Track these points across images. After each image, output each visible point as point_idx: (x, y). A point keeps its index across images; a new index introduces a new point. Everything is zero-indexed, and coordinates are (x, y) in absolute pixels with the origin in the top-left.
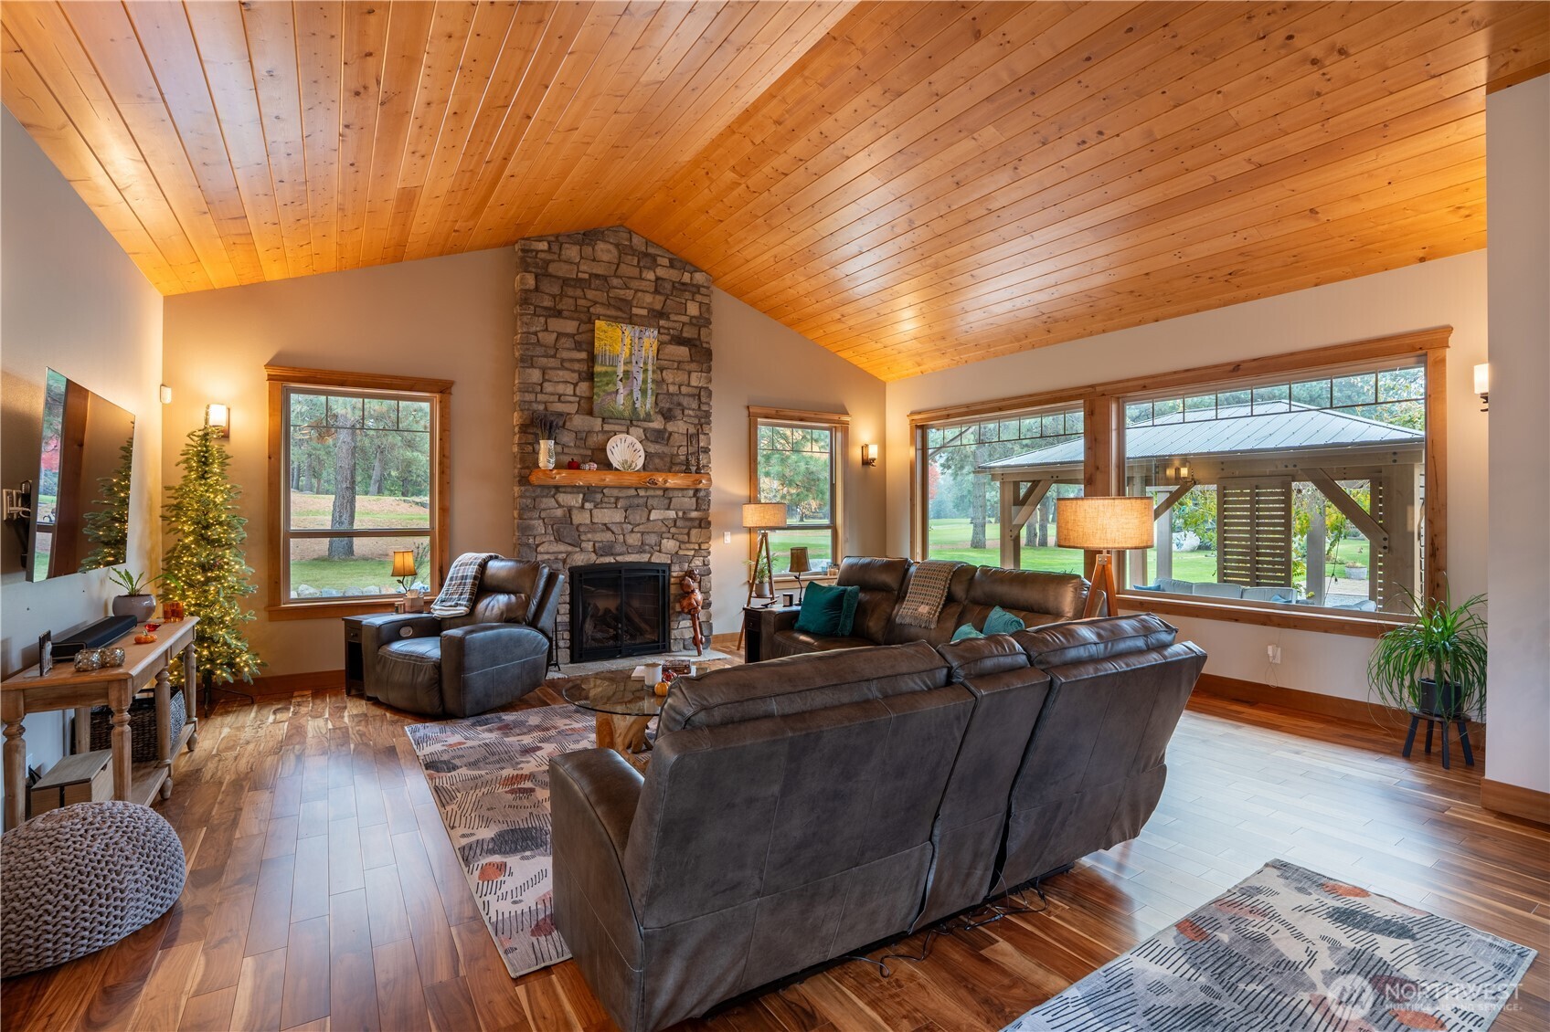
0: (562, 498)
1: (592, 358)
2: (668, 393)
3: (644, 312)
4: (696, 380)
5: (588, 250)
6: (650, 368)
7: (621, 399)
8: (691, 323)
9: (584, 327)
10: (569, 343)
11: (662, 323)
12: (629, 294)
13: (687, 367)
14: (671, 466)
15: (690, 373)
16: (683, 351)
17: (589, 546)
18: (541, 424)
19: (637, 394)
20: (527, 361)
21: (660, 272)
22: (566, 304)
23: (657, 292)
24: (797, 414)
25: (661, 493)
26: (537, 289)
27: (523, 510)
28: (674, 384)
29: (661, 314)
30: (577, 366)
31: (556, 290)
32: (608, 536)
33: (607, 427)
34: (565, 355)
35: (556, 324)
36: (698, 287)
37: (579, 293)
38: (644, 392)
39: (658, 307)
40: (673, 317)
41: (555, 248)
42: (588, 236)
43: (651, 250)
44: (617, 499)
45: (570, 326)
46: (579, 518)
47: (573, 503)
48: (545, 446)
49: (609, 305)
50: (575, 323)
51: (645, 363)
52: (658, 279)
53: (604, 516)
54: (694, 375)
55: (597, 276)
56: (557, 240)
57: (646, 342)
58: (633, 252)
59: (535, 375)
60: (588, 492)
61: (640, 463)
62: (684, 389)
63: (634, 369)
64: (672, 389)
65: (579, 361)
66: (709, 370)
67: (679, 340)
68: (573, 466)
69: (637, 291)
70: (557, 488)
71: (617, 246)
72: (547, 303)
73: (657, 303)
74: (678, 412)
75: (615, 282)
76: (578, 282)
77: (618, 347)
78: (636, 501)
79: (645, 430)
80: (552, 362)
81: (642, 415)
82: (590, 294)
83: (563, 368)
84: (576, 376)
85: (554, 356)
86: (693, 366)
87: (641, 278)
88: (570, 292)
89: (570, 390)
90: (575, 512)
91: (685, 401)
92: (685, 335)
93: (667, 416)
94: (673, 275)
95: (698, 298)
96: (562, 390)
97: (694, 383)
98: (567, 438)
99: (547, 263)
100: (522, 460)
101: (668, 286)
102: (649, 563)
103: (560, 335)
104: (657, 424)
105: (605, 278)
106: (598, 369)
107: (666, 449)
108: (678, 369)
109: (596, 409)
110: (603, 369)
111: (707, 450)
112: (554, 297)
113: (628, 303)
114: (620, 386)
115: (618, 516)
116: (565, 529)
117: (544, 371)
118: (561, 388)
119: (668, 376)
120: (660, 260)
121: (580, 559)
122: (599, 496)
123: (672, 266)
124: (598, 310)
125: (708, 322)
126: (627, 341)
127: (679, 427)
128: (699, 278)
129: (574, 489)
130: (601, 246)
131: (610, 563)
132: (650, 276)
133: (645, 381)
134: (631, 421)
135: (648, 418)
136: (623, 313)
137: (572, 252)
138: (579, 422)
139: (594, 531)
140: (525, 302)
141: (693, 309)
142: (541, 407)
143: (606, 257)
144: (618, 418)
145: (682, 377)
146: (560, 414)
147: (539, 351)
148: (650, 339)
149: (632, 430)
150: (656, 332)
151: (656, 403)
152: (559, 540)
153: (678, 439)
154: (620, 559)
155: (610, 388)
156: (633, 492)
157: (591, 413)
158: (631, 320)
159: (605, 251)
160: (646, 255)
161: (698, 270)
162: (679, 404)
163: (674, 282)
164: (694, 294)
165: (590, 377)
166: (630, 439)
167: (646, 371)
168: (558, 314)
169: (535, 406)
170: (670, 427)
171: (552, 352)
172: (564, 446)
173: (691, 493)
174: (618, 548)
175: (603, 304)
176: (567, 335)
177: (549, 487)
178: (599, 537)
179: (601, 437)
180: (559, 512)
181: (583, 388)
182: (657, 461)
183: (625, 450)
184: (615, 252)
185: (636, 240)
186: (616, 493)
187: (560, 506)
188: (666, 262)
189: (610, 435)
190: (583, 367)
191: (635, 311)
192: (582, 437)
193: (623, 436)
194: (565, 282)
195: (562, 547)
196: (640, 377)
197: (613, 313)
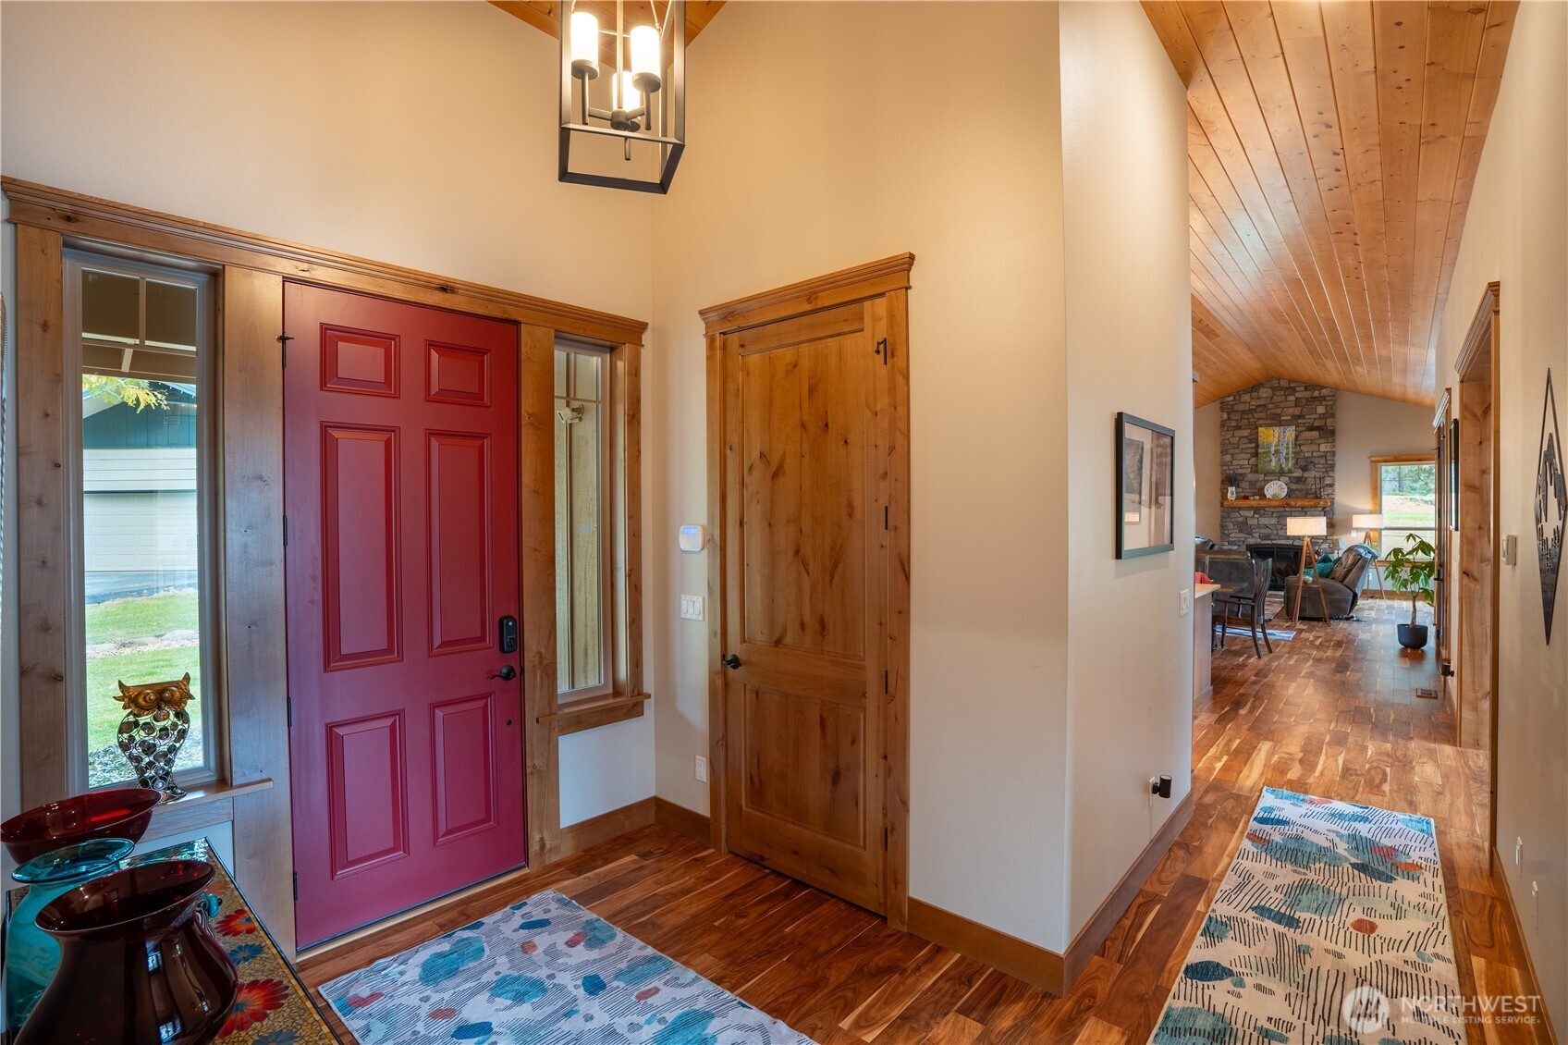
0: (1241, 512)
1: (1257, 446)
2: (1305, 457)
3: (1289, 418)
4: (1323, 448)
5: (1255, 394)
6: (1290, 446)
7: (1273, 464)
8: (1320, 418)
9: (1253, 432)
10: (1246, 440)
11: (1300, 421)
12: (1279, 411)
13: (1317, 442)
14: (1307, 494)
15: (1319, 445)
16: (1315, 434)
17: (1257, 535)
18: (1230, 480)
19: (1283, 460)
20: (1224, 452)
21: (1298, 395)
22: (1245, 422)
23: (1296, 405)
24: (1413, 457)
25: (1300, 509)
26: (1229, 419)
27: (1223, 518)
28: (1308, 452)
29: (1300, 417)
30: (1250, 451)
31: (1238, 417)
32: (1268, 531)
33: (1266, 478)
34: (1243, 446)
35: (1239, 433)
36: (1324, 397)
37: (1250, 416)
38: (1287, 459)
39: (1297, 413)
40: (1307, 417)
41: (1237, 398)
42: (1254, 387)
43: (1292, 385)
44: (1273, 512)
45: (1246, 433)
46: (1250, 522)
47: (1248, 515)
48: (1232, 489)
49: (1267, 419)
50: (1249, 431)
51: (1287, 444)
52: (1297, 398)
53: (1264, 521)
54: (1322, 446)
55: (1260, 406)
56: (1238, 394)
57: (1288, 434)
58: (1281, 388)
59: (1228, 458)
60: (1256, 510)
61: (1284, 495)
62: (1315, 454)
63: (1281, 448)
64: (1307, 455)
65: (1250, 448)
66: (1333, 442)
67: (1311, 428)
68: (1246, 498)
69: (1283, 408)
70: (1240, 508)
71: (1271, 388)
72: (1234, 424)
73: (1297, 411)
74: (1311, 466)
75: (1270, 406)
76: (1250, 411)
77: (1271, 439)
78: (1285, 514)
79: (1290, 478)
80: (1236, 451)
81: (1286, 470)
82: (1256, 415)
83: (1243, 453)
84: (1249, 455)
85: (1238, 448)
86: (1322, 441)
87: (1286, 401)
88: (1245, 416)
89: (1246, 462)
90: (1248, 519)
91: (1316, 460)
92: (1315, 425)
93: (1305, 469)
94: (1308, 394)
95: (1324, 403)
96: (1242, 463)
97: (1322, 449)
98: (1244, 485)
99: (1233, 406)
100: (1222, 496)
101: (1304, 401)
102: (1293, 545)
103: (1241, 438)
104: (1298, 474)
105: (1264, 406)
106: (1260, 451)
107: (1303, 487)
108: (1311, 443)
109: (1259, 470)
110: (1263, 451)
111: (1332, 485)
112: (1237, 421)
113: (1279, 415)
114: (1273, 457)
115: (1273, 521)
116: (1243, 527)
117: (1233, 455)
118: (1241, 462)
119: (1304, 448)
120: (1298, 389)
121: (1251, 541)
122: (1262, 512)
123: (1306, 390)
124: (1261, 422)
125: (1333, 415)
126: (1277, 435)
127: (1310, 474)
128: (1324, 392)
129: (1250, 508)
130: (1262, 390)
131: (1268, 544)
132: (1293, 398)
133: (1287, 454)
134: (1280, 473)
135: (1290, 471)
136: (1276, 421)
137: (1246, 398)
138: (1251, 477)
139: (1259, 528)
140: (1222, 425)
141: (1321, 410)
142: (1232, 472)
143: (1265, 395)
144: (1273, 473)
145: (1314, 447)
146: (1241, 474)
147: (1230, 446)
148: (1290, 432)
149: (1281, 478)
150: (1294, 428)
151: (1297, 463)
152: (1241, 531)
153: (1311, 481)
154: (1274, 542)
155: (1267, 459)
156: (1282, 509)
157: (1257, 472)
158: (1280, 424)
159: (1265, 392)
160: (1289, 388)
161: (1324, 387)
162: (1312, 462)
163: (1307, 399)
164: (1321, 402)
165: (1256, 455)
166: (1279, 483)
167: (1288, 448)
168: (1240, 428)
169: (1228, 472)
170: (1306, 475)
171: (1236, 446)
172: (1243, 489)
173: (1320, 509)
174: (1273, 537)
175: (1263, 419)
176: (1245, 437)
177: (1235, 508)
178: (1262, 531)
179: (1263, 483)
180: (1241, 519)
181: (1253, 460)
182: (1297, 493)
183: (1276, 489)
184: (1271, 391)
185: (1282, 382)
186: (1272, 509)
187: (1241, 516)
188: (1303, 388)
189: (1268, 482)
190: (1253, 451)
191: (1282, 418)
192: (1252, 484)
193: (1275, 482)
194: (1243, 412)
195: (1242, 535)
196: (1284, 452)
197: (1270, 422)
